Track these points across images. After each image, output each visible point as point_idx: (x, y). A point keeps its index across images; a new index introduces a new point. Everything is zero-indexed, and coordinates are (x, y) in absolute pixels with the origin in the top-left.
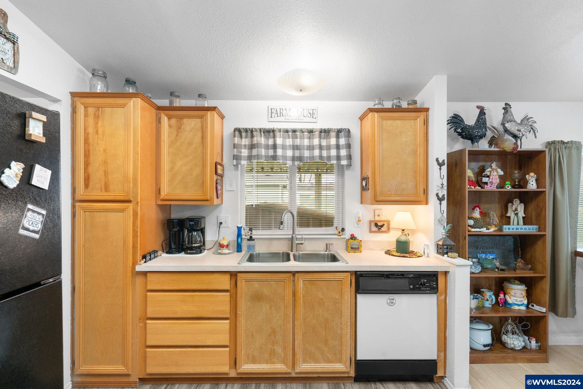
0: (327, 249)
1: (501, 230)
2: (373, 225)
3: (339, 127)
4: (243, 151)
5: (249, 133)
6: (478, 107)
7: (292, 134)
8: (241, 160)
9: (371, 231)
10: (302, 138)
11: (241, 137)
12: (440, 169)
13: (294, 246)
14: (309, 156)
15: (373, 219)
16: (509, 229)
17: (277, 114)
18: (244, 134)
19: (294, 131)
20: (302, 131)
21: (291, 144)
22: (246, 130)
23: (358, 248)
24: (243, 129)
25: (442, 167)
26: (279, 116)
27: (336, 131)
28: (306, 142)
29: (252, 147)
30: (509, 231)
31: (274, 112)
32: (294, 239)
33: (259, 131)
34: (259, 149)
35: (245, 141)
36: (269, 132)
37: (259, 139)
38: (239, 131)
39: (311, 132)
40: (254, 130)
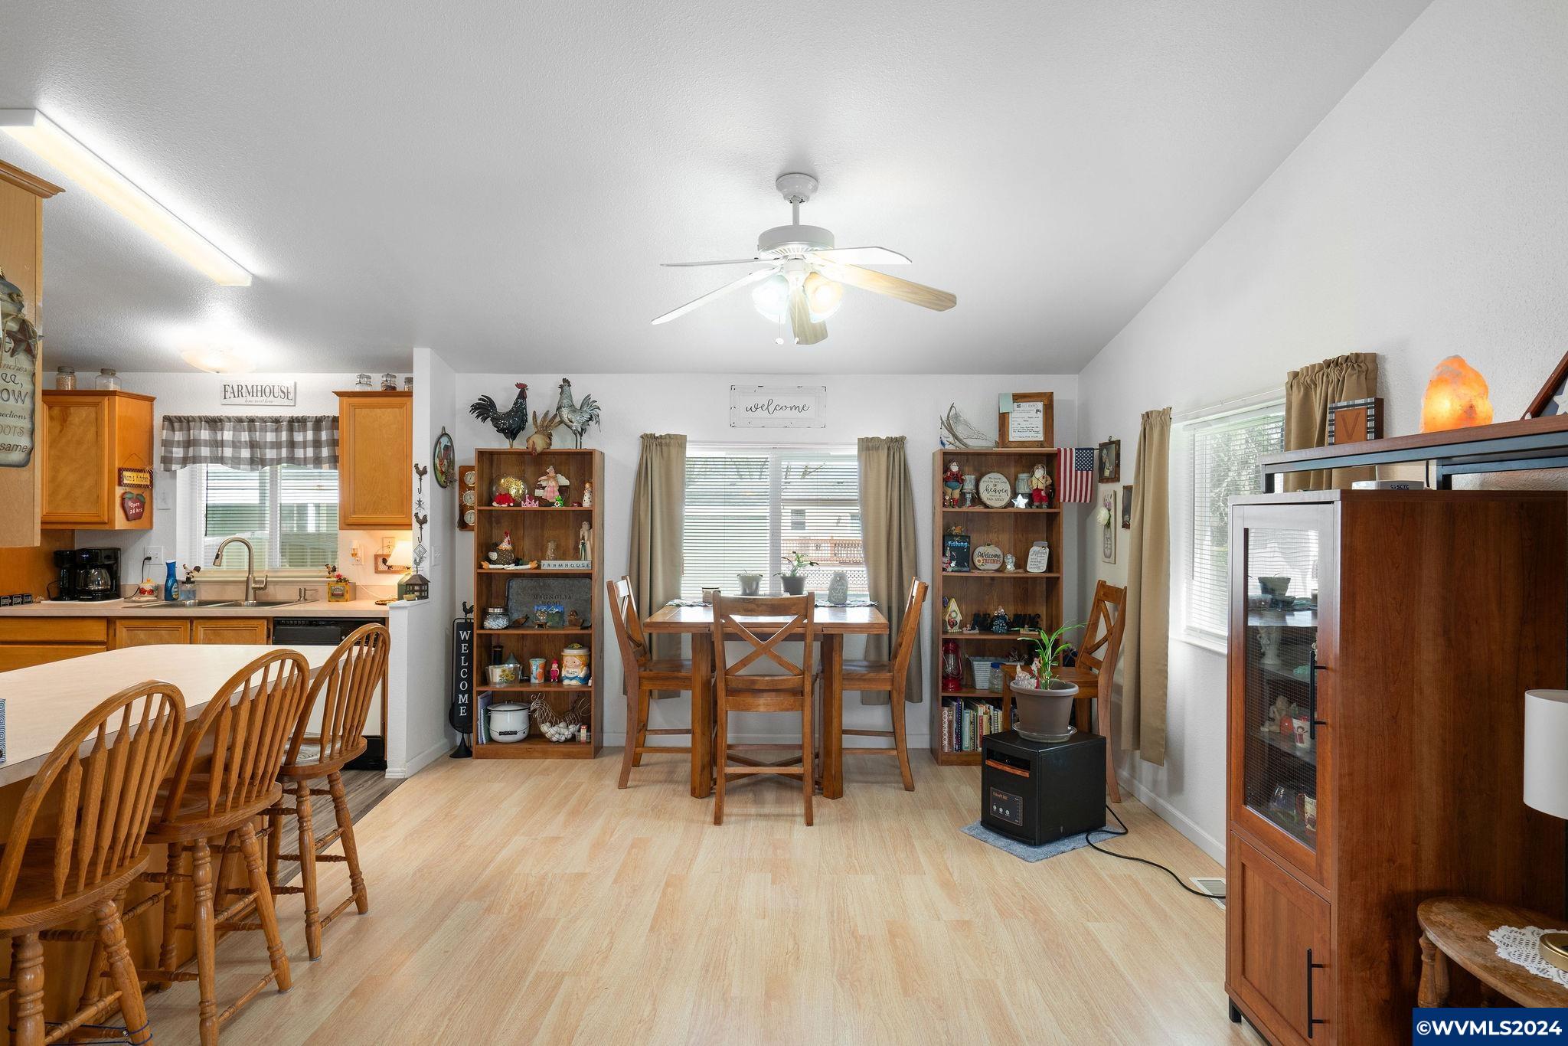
0: (301, 597)
1: (539, 567)
2: (380, 560)
3: (319, 415)
4: (175, 450)
5: (185, 424)
6: (518, 385)
7: (248, 425)
8: (171, 464)
9: (377, 571)
10: (264, 430)
11: (173, 430)
12: (421, 479)
13: (251, 592)
14: (275, 457)
15: (380, 553)
16: (549, 565)
17: (234, 393)
18: (176, 425)
19: (252, 420)
20: (263, 420)
21: (248, 440)
22: (180, 419)
23: (342, 595)
24: (175, 417)
25: (423, 477)
26: (236, 396)
27: (314, 419)
28: (270, 437)
29: (188, 444)
30: (549, 568)
31: (230, 390)
32: (251, 581)
33: (198, 420)
34: (197, 448)
35: (179, 436)
36: (214, 423)
37: (197, 432)
38: (169, 420)
39: (277, 421)
40: (190, 419)
